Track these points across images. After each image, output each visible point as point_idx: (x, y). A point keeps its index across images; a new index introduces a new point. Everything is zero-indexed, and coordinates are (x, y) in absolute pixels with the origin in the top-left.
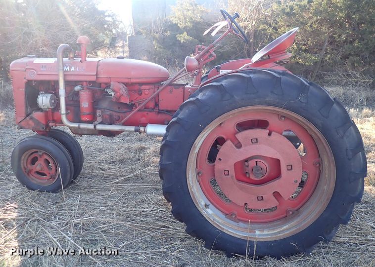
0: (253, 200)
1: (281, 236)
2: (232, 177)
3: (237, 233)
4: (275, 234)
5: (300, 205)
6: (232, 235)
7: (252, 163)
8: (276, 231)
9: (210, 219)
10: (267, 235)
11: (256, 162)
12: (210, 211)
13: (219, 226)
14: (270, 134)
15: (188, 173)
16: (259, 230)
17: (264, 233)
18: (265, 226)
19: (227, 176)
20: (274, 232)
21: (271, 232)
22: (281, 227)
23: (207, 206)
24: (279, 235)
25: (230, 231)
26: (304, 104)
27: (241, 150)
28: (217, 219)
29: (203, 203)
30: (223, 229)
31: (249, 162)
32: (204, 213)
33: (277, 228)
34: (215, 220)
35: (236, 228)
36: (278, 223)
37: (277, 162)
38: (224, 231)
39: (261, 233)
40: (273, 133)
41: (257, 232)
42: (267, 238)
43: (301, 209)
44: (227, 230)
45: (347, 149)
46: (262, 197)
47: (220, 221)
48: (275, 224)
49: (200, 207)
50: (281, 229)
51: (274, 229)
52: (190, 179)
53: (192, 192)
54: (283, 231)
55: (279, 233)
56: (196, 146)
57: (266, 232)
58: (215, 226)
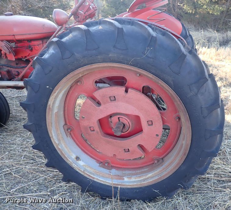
0: (120, 152)
1: (146, 183)
2: (97, 132)
3: (107, 181)
4: (141, 181)
5: (165, 154)
6: (102, 183)
7: (115, 119)
8: (142, 179)
9: (81, 171)
10: (134, 182)
11: (119, 118)
12: (81, 163)
13: (89, 176)
14: (126, 91)
15: (51, 133)
16: (128, 177)
17: (131, 180)
18: (134, 172)
19: (92, 132)
20: (140, 179)
21: (137, 180)
22: (147, 175)
23: (78, 158)
24: (143, 183)
25: (100, 179)
26: (151, 60)
27: (101, 107)
28: (89, 169)
29: (74, 156)
30: (94, 178)
31: (112, 118)
32: (74, 166)
33: (143, 176)
34: (87, 170)
35: (107, 176)
36: (146, 170)
37: (138, 118)
38: (95, 180)
39: (129, 180)
40: (129, 90)
41: (126, 179)
42: (133, 185)
43: (166, 157)
44: (97, 179)
45: (201, 108)
46: (128, 149)
47: (92, 171)
48: (143, 170)
49: (69, 161)
50: (147, 177)
51: (140, 177)
52: (54, 137)
53: (59, 149)
54: (148, 178)
55: (144, 180)
56: (51, 107)
57: (133, 179)
58: (86, 176)
